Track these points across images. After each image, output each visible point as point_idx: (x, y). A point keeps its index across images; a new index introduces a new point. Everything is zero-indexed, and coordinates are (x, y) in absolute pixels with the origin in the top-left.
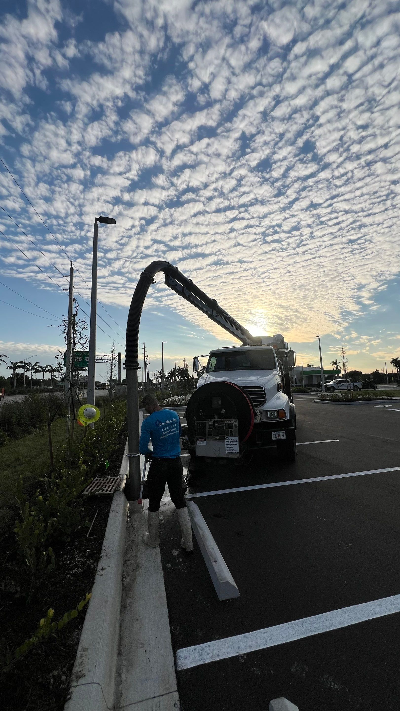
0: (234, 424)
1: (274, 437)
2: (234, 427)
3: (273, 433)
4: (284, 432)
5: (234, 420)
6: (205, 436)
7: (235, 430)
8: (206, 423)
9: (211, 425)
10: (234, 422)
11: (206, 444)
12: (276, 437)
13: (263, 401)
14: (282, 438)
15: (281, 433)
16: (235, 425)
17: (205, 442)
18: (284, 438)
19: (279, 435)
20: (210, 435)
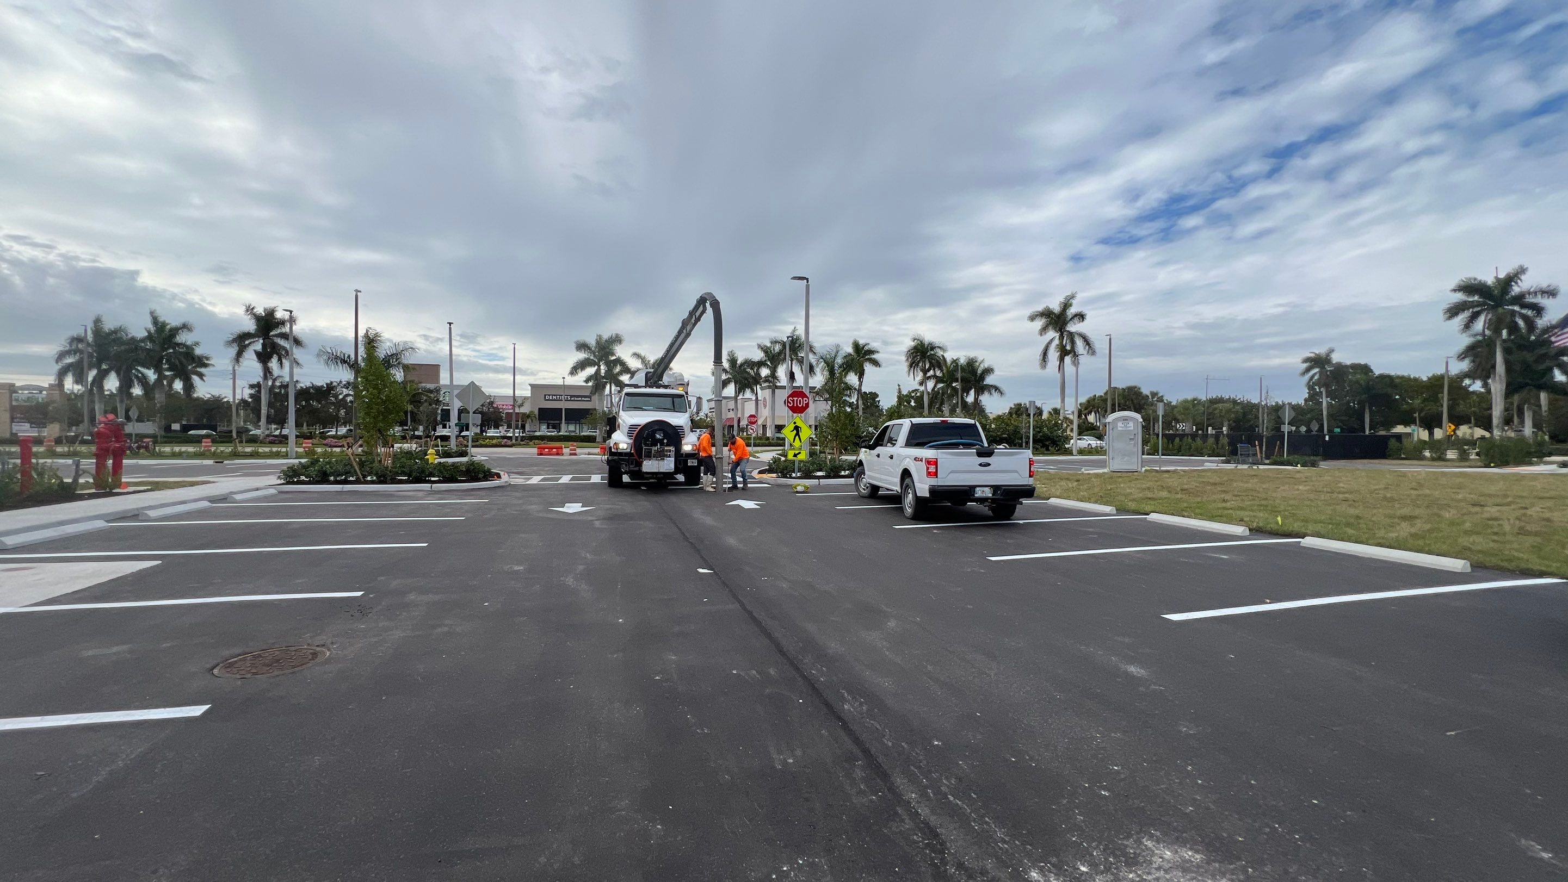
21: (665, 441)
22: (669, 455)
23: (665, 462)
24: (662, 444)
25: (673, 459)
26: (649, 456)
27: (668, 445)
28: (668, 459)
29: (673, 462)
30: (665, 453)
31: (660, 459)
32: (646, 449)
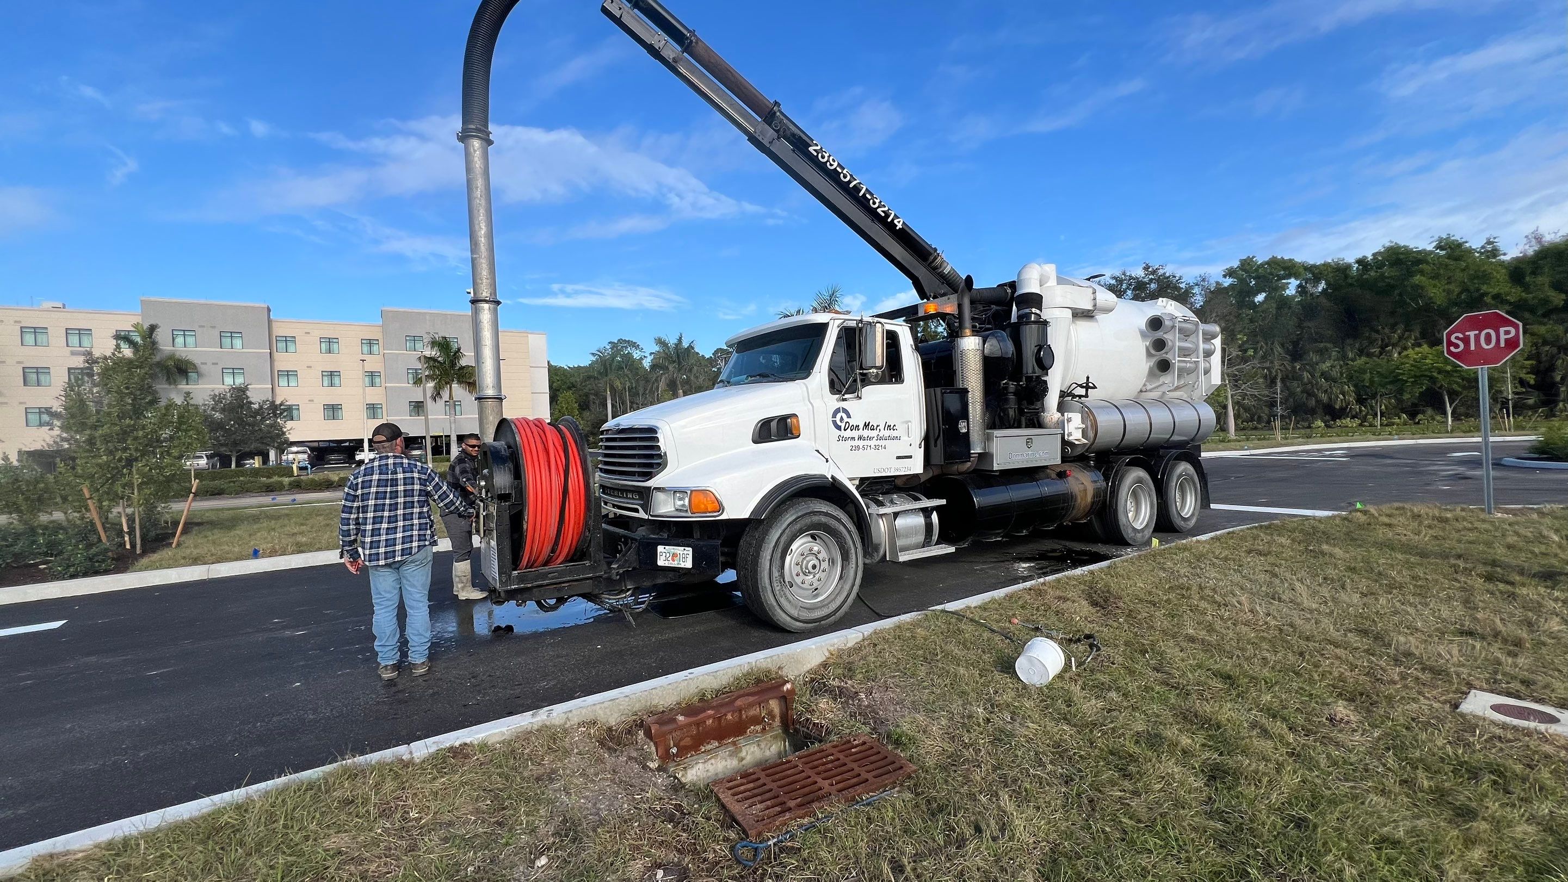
1: (663, 558)
3: (660, 548)
4: (689, 551)
12: (667, 559)
13: (659, 464)
14: (682, 565)
15: (679, 550)
18: (689, 564)
19: (674, 555)
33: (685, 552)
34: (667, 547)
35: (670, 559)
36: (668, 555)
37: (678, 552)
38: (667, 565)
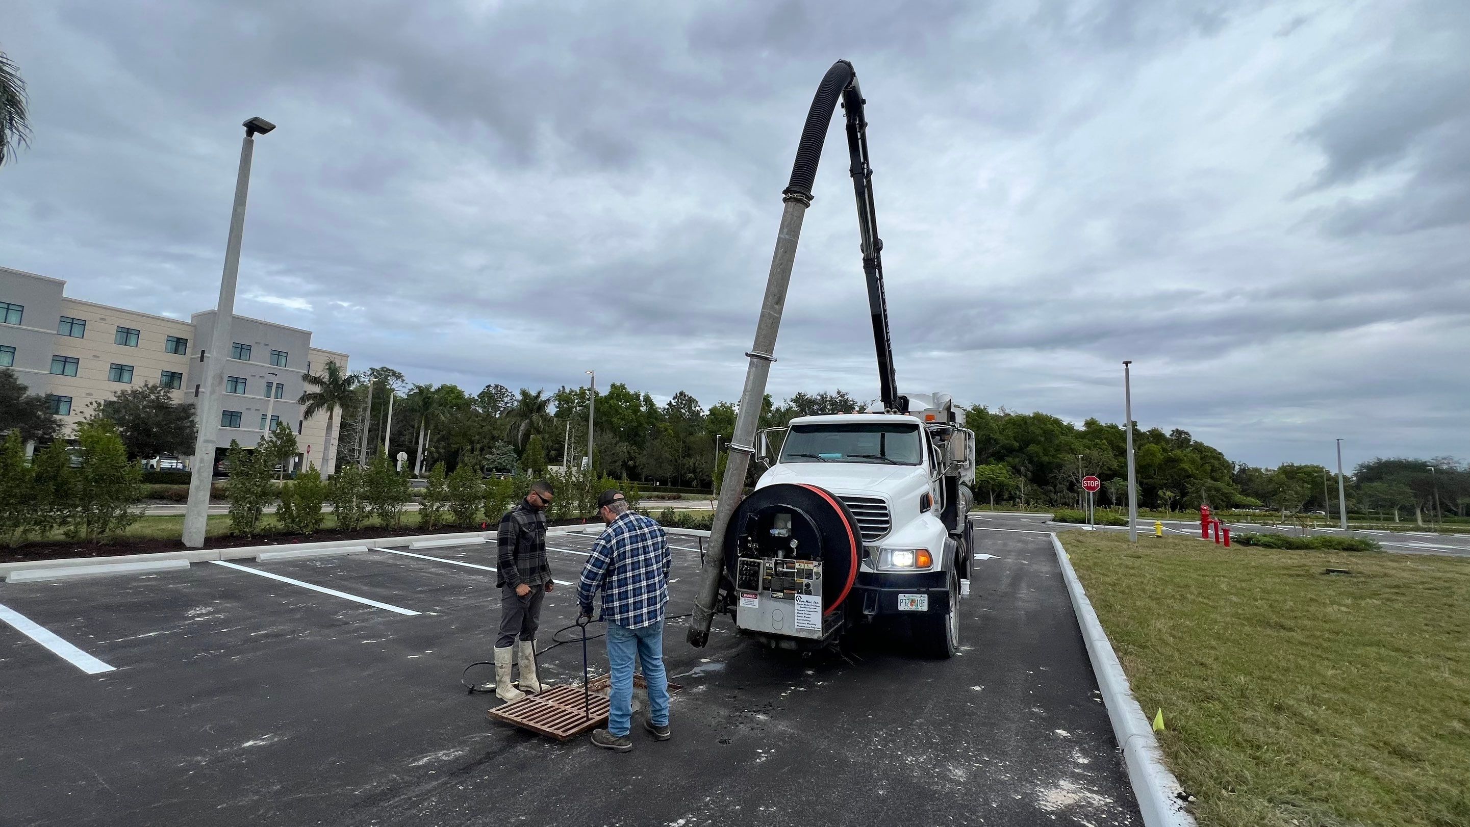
0: (815, 570)
1: (903, 604)
2: (814, 577)
3: (901, 596)
4: (925, 597)
5: (816, 563)
6: (757, 589)
7: (816, 582)
8: (759, 564)
9: (770, 568)
10: (816, 567)
11: (757, 606)
12: (906, 605)
13: (885, 529)
14: (920, 609)
15: (917, 597)
16: (817, 573)
17: (756, 602)
18: (925, 608)
19: (913, 601)
20: (765, 588)
21: (794, 544)
22: (808, 585)
23: (797, 607)
24: (789, 554)
25: (818, 599)
26: (751, 585)
27: (803, 555)
28: (804, 597)
29: (819, 609)
30: (797, 580)
31: (781, 595)
32: (747, 563)
33: (922, 598)
34: (906, 595)
35: (909, 605)
36: (907, 601)
37: (916, 599)
38: (906, 609)
